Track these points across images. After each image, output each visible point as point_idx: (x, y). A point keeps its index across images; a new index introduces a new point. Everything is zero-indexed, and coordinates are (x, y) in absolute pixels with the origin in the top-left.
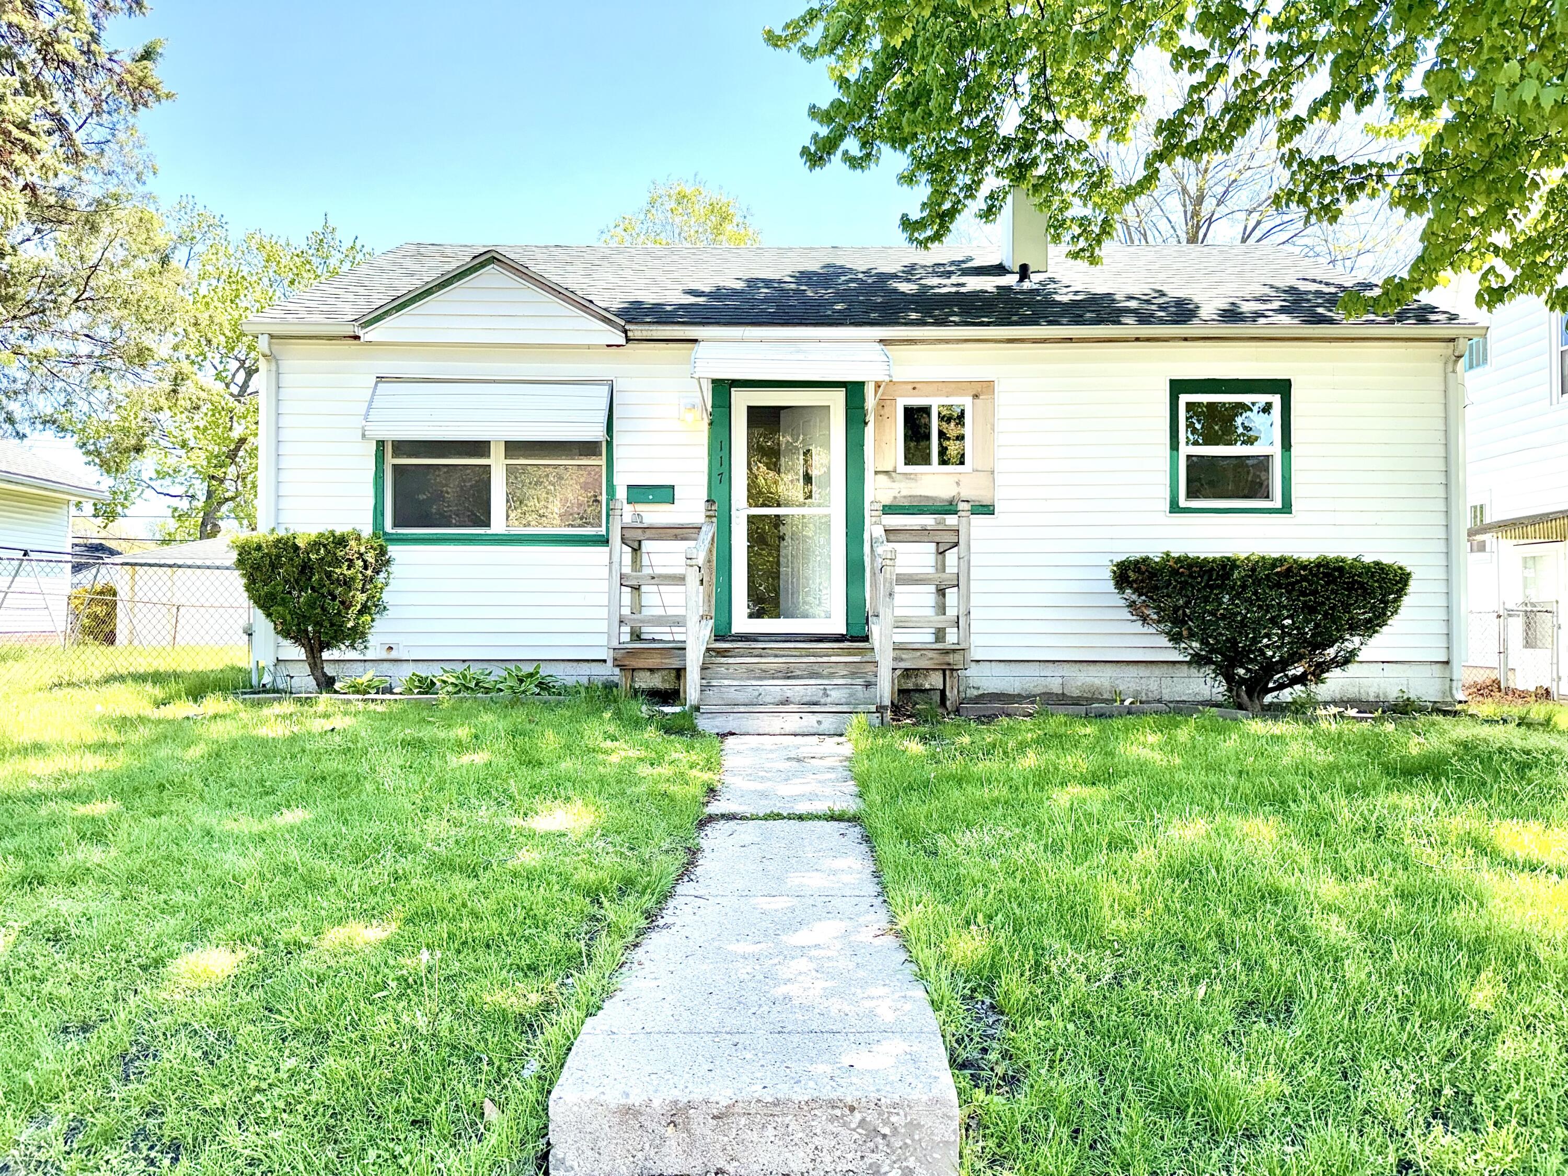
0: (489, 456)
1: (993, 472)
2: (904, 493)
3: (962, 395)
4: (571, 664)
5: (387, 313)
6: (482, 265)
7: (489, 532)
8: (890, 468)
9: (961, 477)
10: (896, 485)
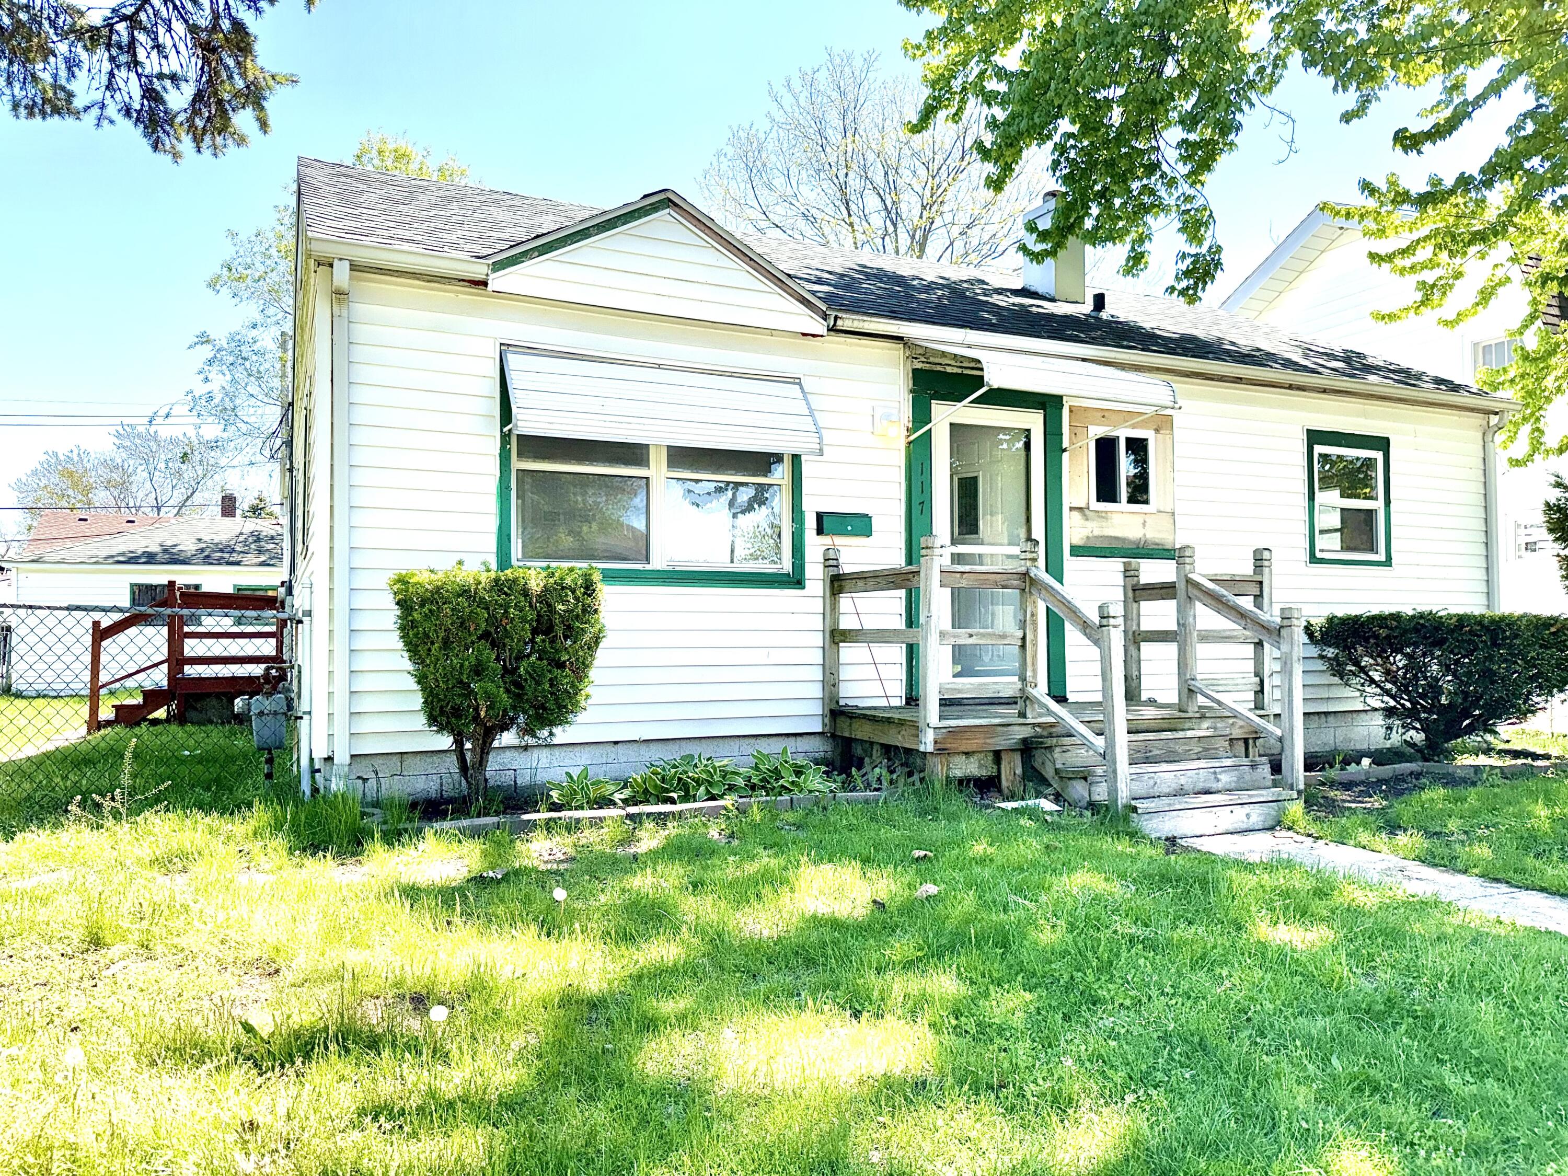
0: (647, 465)
1: (1173, 514)
2: (1096, 533)
3: (1148, 428)
4: (747, 741)
5: (525, 255)
6: (655, 208)
7: (648, 567)
8: (1083, 505)
9: (1147, 518)
10: (1089, 524)
